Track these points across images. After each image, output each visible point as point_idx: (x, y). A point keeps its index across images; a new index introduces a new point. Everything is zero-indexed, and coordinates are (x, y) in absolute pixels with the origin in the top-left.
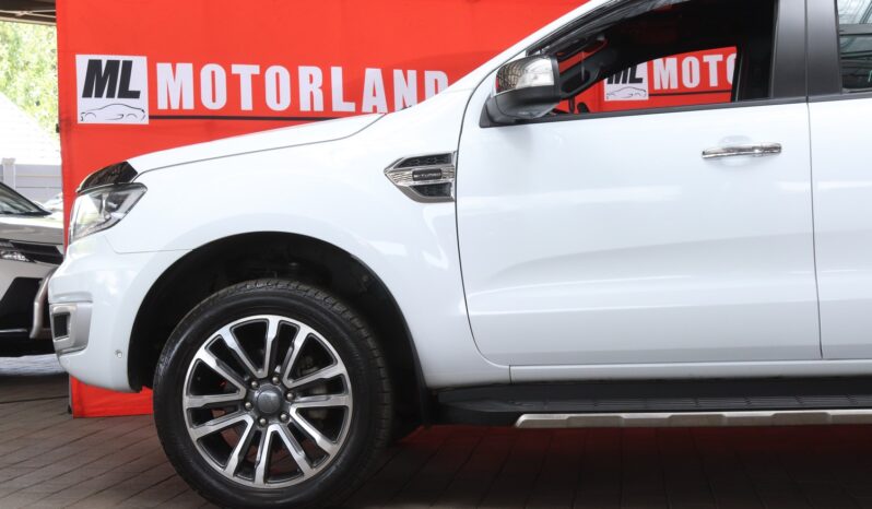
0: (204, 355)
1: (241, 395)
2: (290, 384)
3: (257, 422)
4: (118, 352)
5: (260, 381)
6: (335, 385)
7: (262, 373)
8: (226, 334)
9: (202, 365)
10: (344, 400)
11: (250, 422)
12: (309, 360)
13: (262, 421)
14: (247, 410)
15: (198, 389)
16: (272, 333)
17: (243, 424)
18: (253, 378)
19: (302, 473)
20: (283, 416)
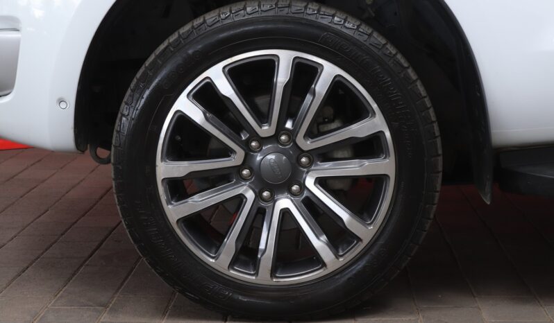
0: (185, 105)
1: (236, 159)
2: (307, 145)
3: (258, 196)
4: (61, 101)
5: (263, 141)
6: (368, 147)
7: (266, 130)
8: (217, 75)
9: (182, 119)
10: (384, 166)
11: (250, 195)
12: (329, 111)
13: (266, 194)
14: (245, 179)
15: (176, 151)
16: (283, 76)
17: (241, 199)
18: (254, 135)
19: (324, 265)
20: (295, 188)
